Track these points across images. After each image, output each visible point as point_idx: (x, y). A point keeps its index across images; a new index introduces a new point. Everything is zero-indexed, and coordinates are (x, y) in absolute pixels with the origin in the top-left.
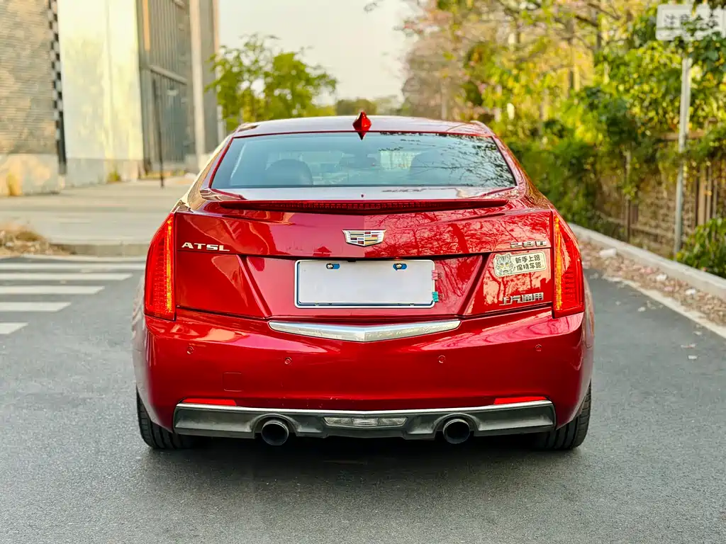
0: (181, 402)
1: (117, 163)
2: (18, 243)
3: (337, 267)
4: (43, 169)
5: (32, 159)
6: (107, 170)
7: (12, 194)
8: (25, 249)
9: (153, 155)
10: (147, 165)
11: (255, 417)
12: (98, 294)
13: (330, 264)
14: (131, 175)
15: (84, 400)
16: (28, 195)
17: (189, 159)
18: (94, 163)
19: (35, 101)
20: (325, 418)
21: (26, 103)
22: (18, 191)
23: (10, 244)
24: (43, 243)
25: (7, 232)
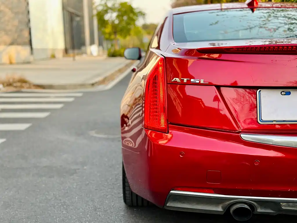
0: (173, 190)
1: (54, 50)
2: (19, 84)
3: (289, 93)
4: (24, 52)
5: (19, 48)
6: (49, 53)
7: (11, 63)
8: (22, 87)
9: (69, 46)
10: (66, 51)
11: (228, 201)
12: (62, 108)
13: (283, 92)
14: (60, 55)
15: (75, 170)
16: (18, 63)
17: (83, 48)
18: (44, 50)
19: (20, 22)
20: (281, 203)
21: (16, 22)
22: (14, 61)
23: (15, 85)
24: (30, 84)
25: (14, 79)
